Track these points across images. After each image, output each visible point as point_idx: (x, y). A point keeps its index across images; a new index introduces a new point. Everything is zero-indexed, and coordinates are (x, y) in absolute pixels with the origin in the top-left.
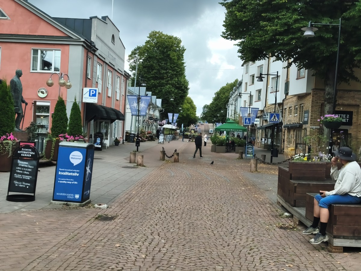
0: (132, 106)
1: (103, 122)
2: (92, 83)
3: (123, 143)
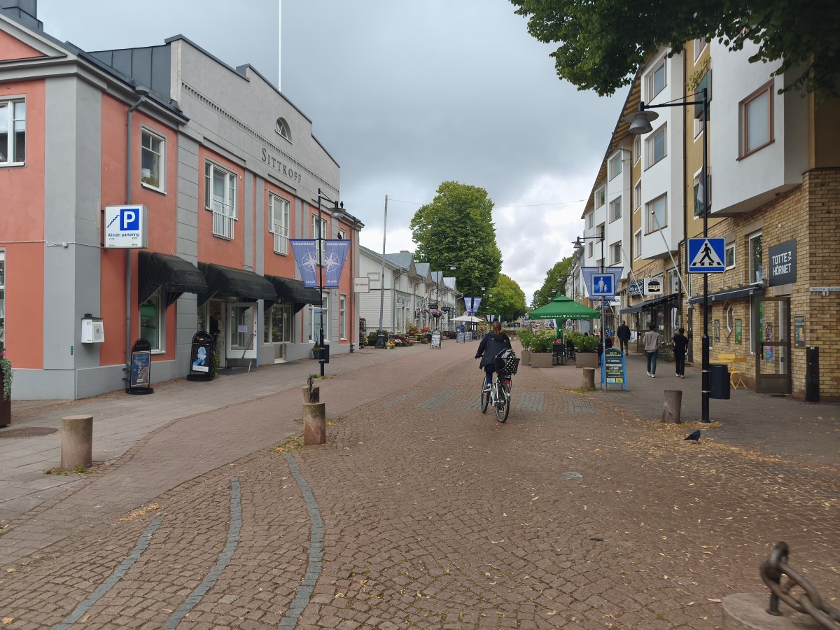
0: (305, 266)
2: (176, 206)
3: (351, 351)
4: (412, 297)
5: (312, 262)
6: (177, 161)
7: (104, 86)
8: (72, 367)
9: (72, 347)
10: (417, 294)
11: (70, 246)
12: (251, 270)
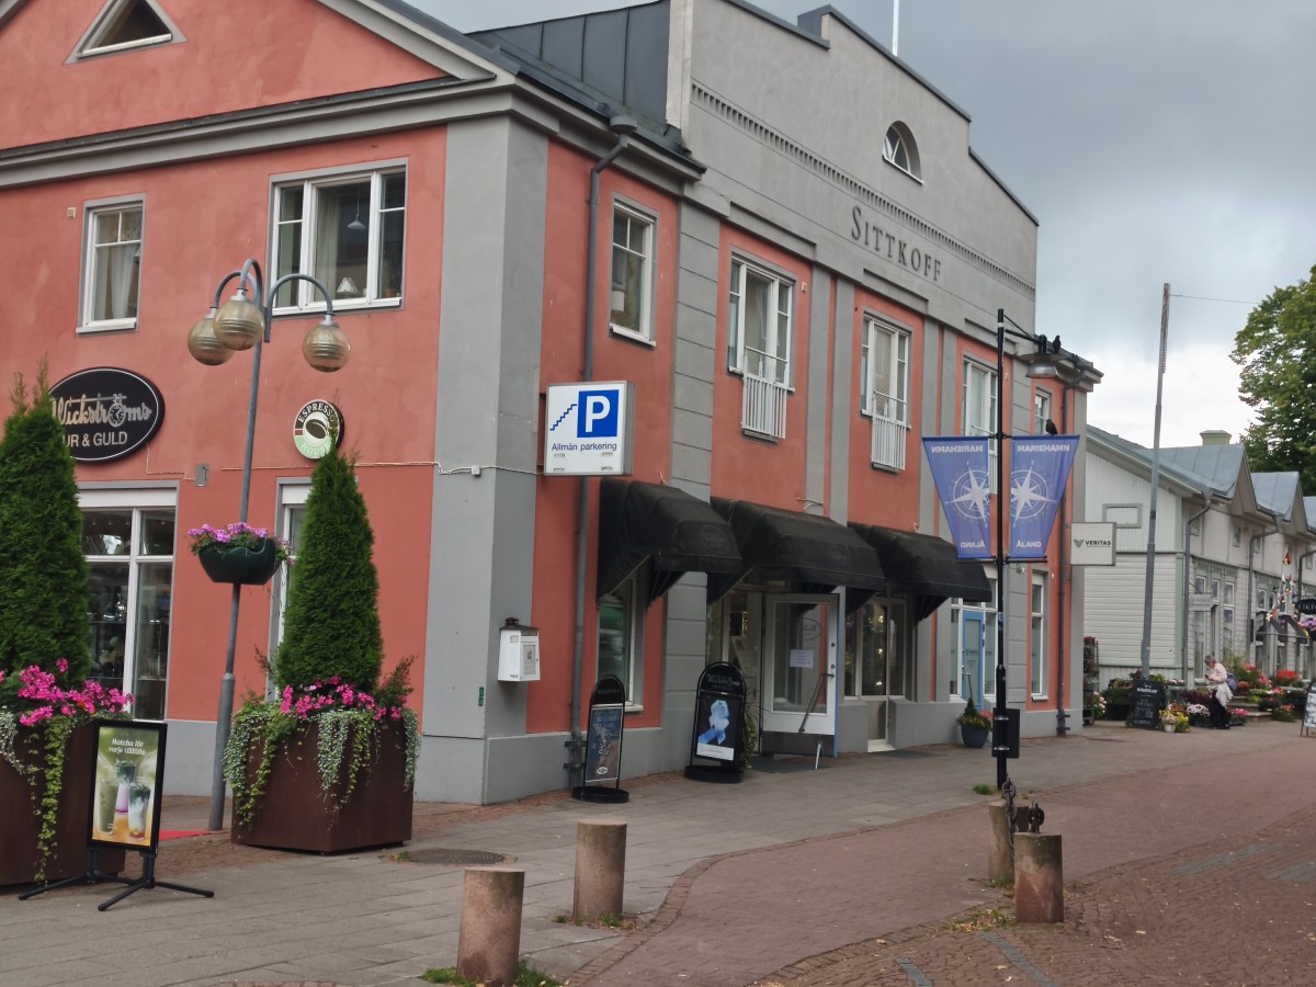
0: (960, 503)
1: (812, 607)
2: (673, 372)
3: (1062, 731)
4: (1243, 576)
5: (978, 494)
6: (677, 267)
7: (553, 126)
8: (480, 733)
9: (482, 689)
10: (1257, 566)
11: (484, 472)
12: (819, 512)
